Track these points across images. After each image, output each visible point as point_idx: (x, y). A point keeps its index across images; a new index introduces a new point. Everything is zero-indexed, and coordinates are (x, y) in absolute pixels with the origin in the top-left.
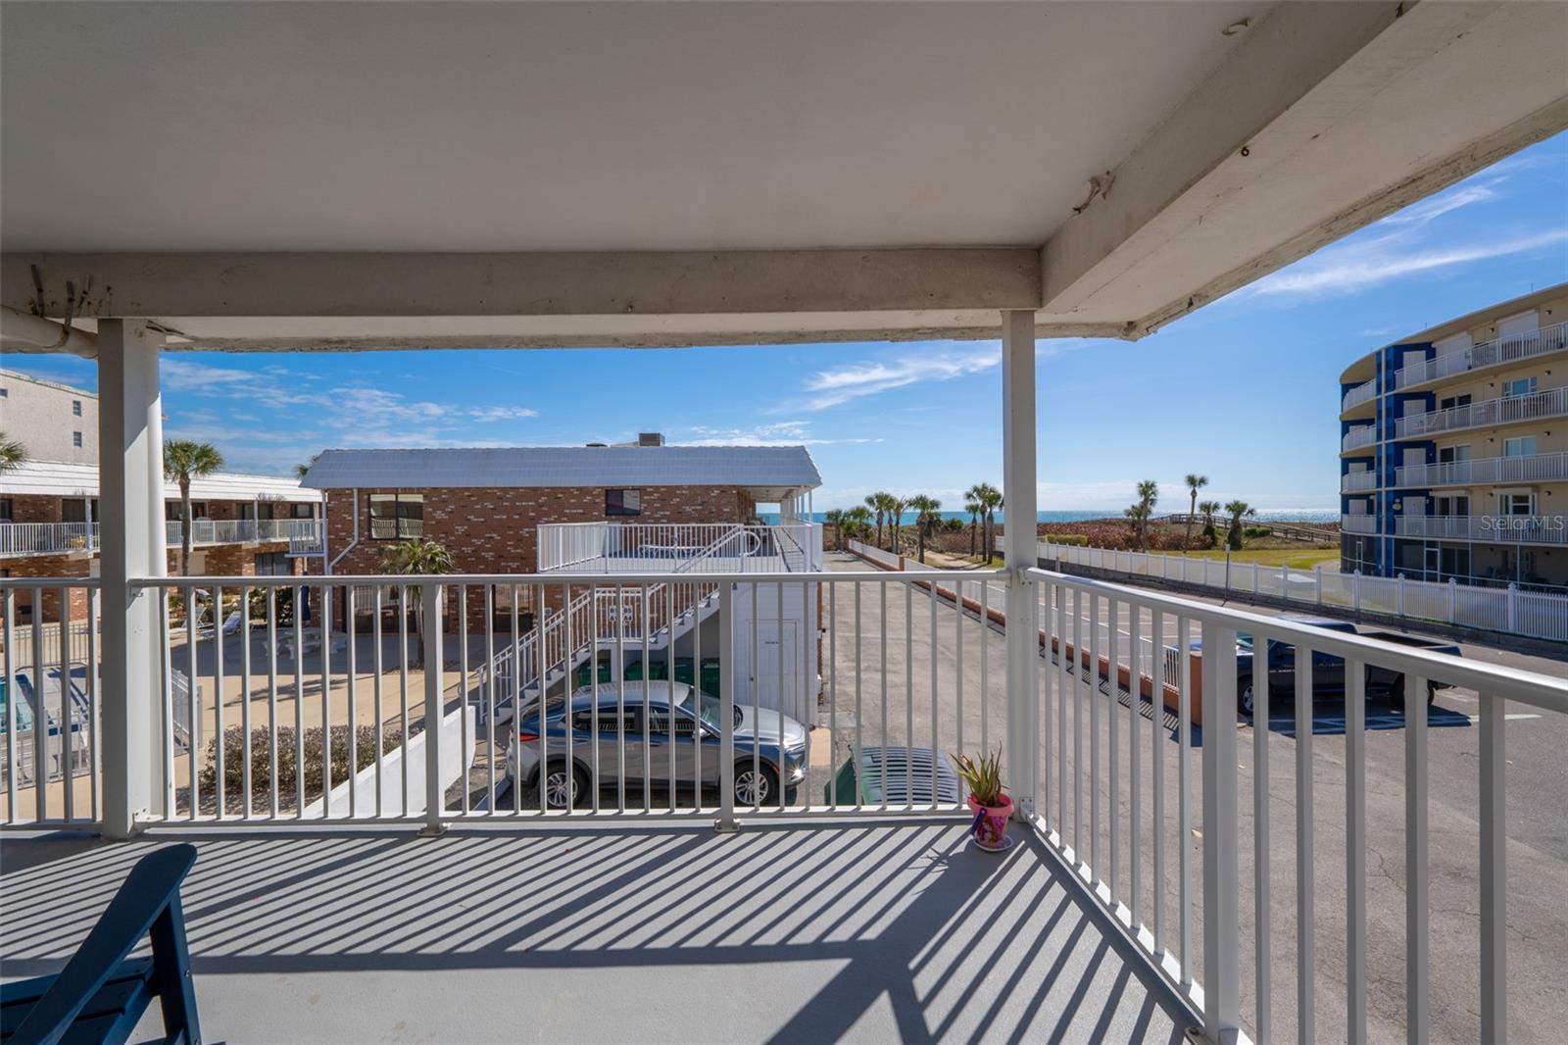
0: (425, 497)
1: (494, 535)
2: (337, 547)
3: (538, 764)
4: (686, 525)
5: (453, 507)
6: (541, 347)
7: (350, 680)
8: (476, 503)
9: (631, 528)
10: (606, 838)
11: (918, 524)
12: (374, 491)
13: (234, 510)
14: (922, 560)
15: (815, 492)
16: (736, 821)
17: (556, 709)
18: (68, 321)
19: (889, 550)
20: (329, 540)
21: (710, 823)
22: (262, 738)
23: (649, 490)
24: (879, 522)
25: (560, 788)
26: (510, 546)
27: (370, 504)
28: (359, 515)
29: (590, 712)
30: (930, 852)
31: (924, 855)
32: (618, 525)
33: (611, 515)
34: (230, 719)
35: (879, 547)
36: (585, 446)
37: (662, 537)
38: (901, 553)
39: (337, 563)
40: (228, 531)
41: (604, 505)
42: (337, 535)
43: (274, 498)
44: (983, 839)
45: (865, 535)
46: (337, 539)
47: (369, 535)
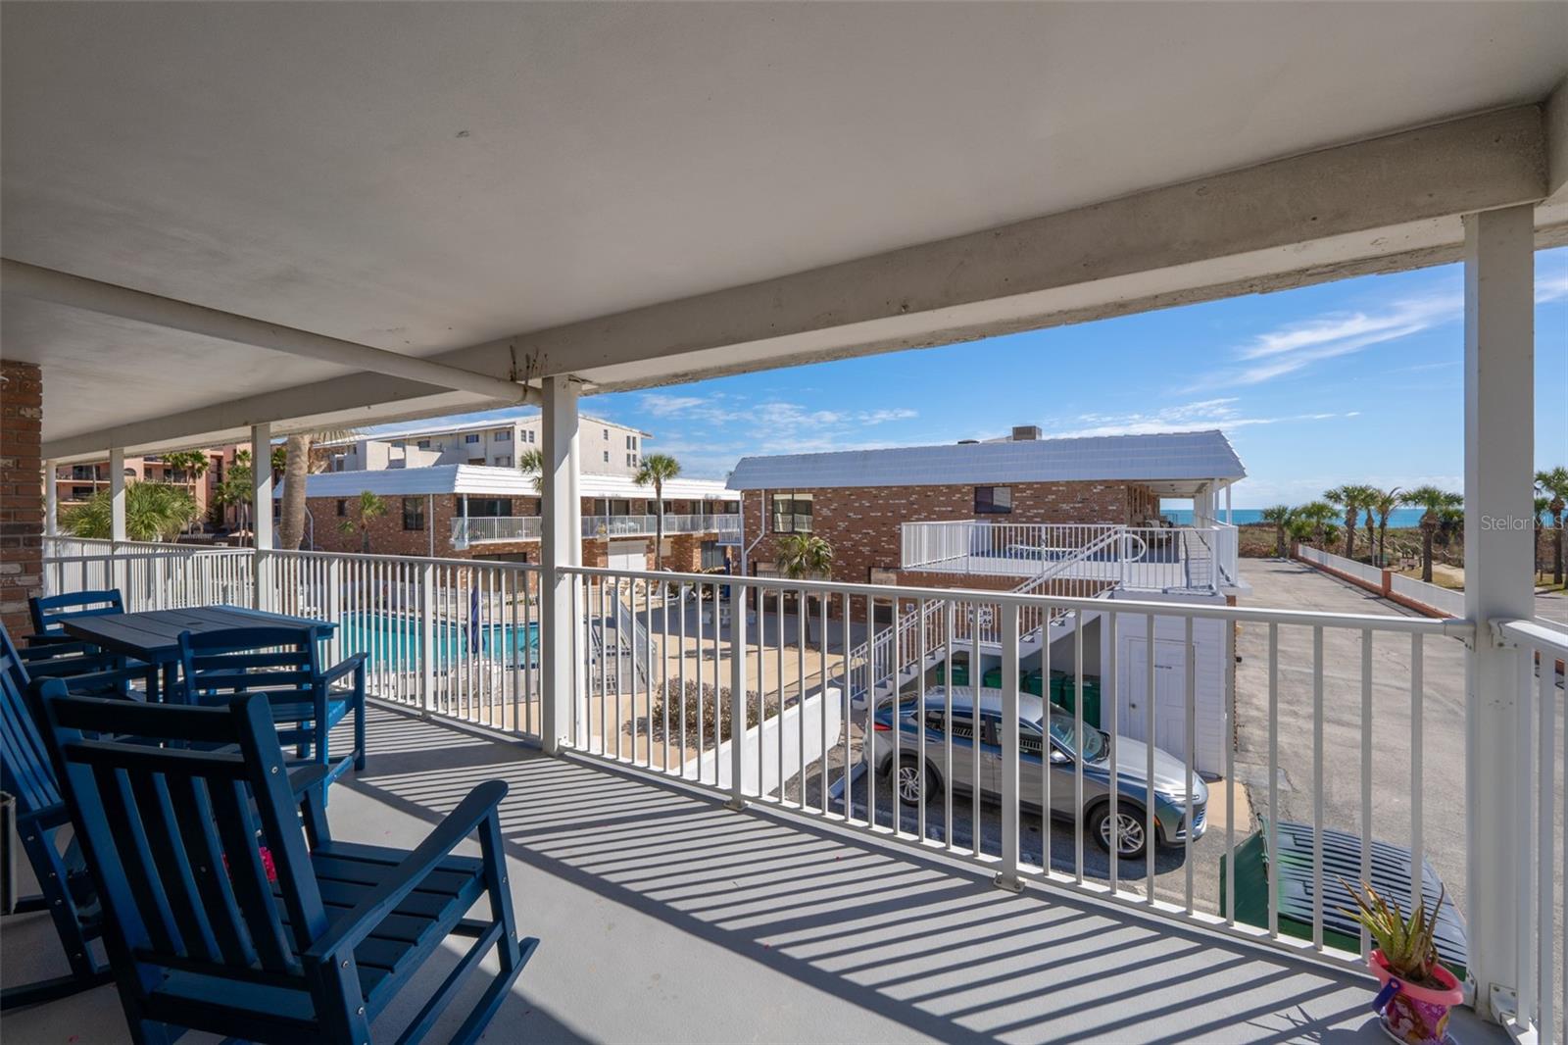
0: (814, 496)
1: (870, 531)
2: (750, 538)
3: (890, 754)
4: (1061, 526)
5: (836, 505)
6: (836, 358)
7: (759, 651)
8: (855, 501)
9: (999, 528)
10: (878, 856)
11: (1421, 526)
12: (776, 491)
13: (689, 508)
14: (1428, 577)
15: (1237, 485)
16: (1021, 879)
17: (909, 704)
18: (527, 382)
19: (1367, 561)
20: (745, 532)
21: (992, 873)
22: (692, 688)
23: (1021, 486)
24: (1350, 523)
25: (910, 782)
26: (883, 541)
27: (774, 503)
28: (766, 512)
29: (943, 713)
30: (1293, 1012)
31: (1283, 1012)
32: (987, 524)
33: (980, 513)
34: (672, 672)
35: (1348, 556)
36: (956, 443)
37: (1034, 536)
38: (1389, 565)
39: (750, 552)
40: (684, 523)
41: (973, 503)
42: (750, 528)
43: (714, 497)
44: (1396, 1023)
45: (1327, 540)
46: (750, 532)
47: (773, 529)
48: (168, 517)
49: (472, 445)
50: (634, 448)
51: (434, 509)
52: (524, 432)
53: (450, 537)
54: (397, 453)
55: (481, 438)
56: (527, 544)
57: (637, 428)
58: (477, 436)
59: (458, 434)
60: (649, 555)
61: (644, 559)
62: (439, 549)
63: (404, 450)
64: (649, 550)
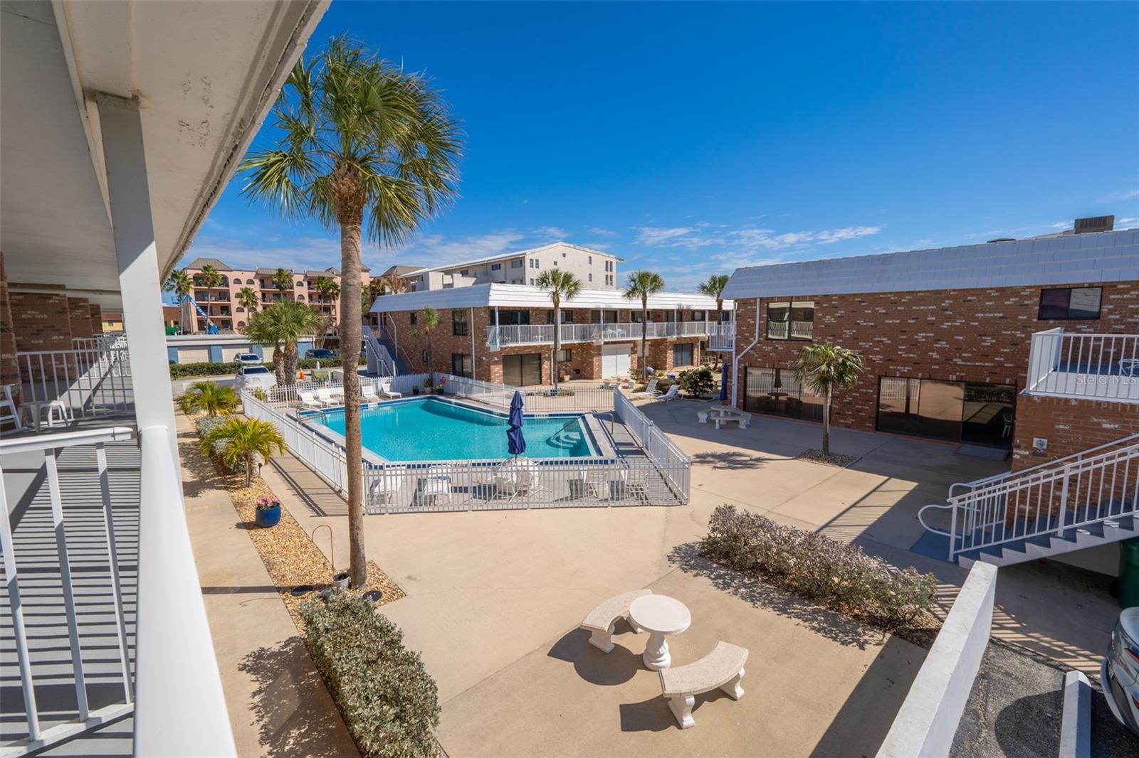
0: (817, 303)
2: (742, 345)
5: (843, 312)
8: (866, 308)
12: (772, 300)
20: (737, 339)
26: (900, 350)
27: (768, 311)
28: (760, 320)
33: (1048, 320)
39: (742, 357)
41: (1037, 308)
42: (742, 335)
46: (742, 339)
47: (767, 336)
48: (303, 326)
49: (496, 272)
50: (611, 270)
51: (474, 319)
52: (532, 260)
53: (486, 341)
54: (448, 279)
55: (502, 266)
56: (541, 346)
57: (614, 254)
58: (500, 265)
59: (487, 264)
60: (633, 355)
61: (629, 359)
62: (478, 350)
63: (452, 277)
64: (633, 351)
